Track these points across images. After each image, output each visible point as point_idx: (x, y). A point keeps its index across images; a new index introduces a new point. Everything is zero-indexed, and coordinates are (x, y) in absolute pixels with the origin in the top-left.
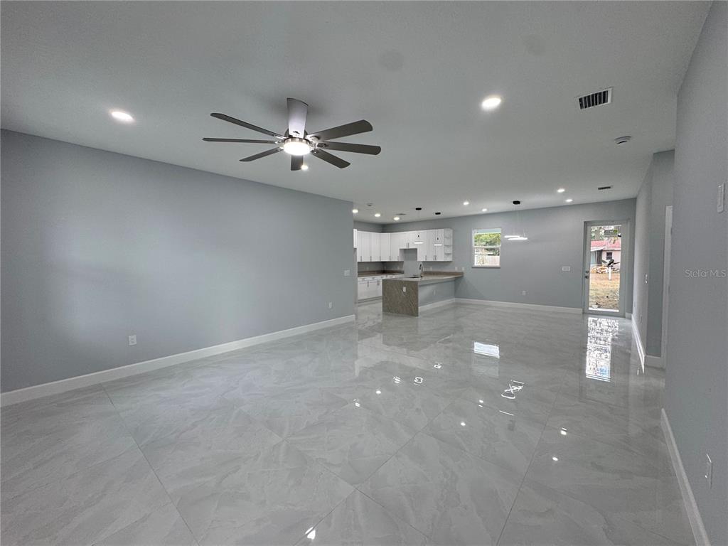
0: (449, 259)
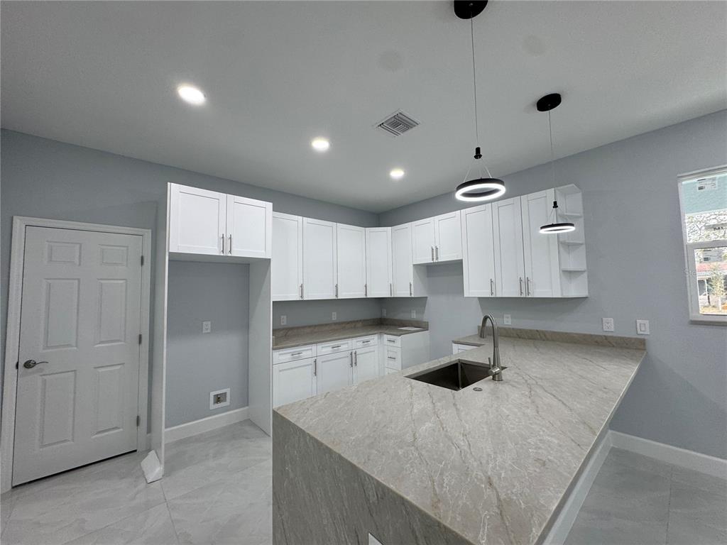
0: (576, 289)
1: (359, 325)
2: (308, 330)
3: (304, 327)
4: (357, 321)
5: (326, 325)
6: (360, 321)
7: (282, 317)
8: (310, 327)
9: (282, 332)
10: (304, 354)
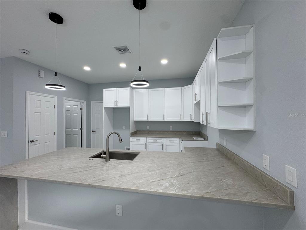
1: (185, 133)
2: (158, 132)
3: (155, 131)
4: (183, 132)
5: (166, 131)
6: (185, 132)
7: (147, 126)
8: (158, 131)
9: (147, 132)
10: (141, 140)
